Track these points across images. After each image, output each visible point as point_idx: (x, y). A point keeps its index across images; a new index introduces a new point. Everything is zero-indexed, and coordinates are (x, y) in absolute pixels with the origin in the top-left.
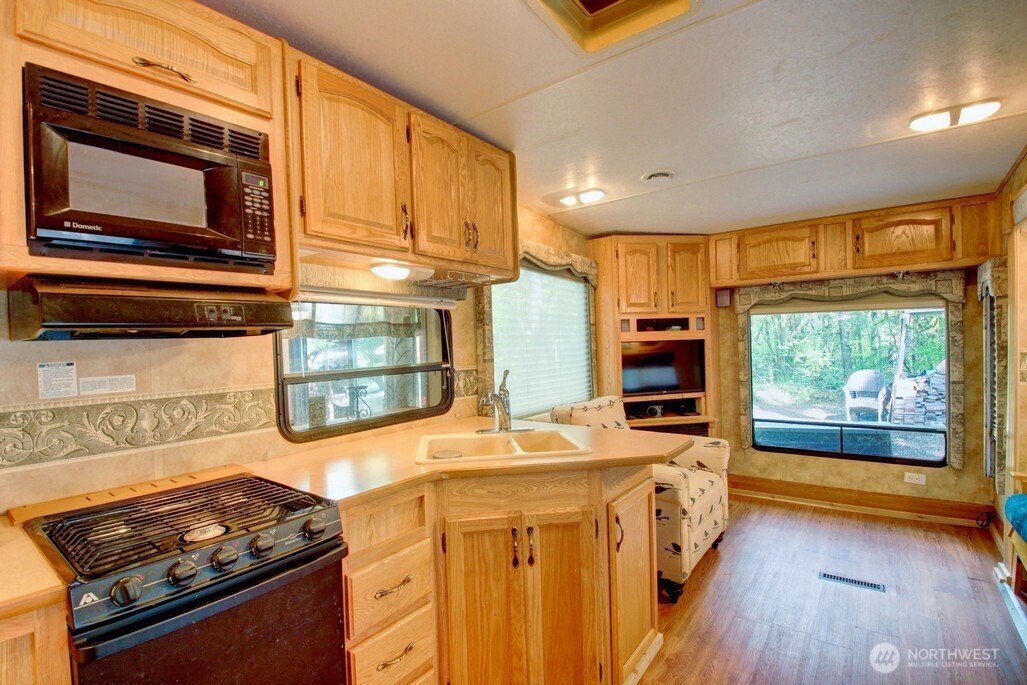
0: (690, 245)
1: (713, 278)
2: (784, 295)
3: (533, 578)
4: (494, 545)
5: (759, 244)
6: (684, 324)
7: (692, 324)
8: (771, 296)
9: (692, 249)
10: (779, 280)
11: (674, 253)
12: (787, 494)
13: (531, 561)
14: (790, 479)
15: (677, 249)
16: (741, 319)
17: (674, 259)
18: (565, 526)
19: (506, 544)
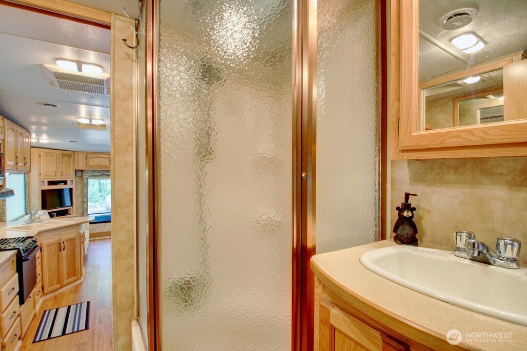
0: (68, 154)
1: (76, 166)
2: (100, 174)
3: (64, 253)
4: (54, 247)
5: (93, 158)
6: (65, 182)
7: (69, 182)
8: (96, 174)
9: (70, 156)
10: (99, 169)
11: (63, 157)
12: (100, 236)
13: (64, 249)
14: (101, 231)
15: (63, 155)
16: (85, 181)
17: (62, 159)
18: (71, 240)
19: (58, 246)
